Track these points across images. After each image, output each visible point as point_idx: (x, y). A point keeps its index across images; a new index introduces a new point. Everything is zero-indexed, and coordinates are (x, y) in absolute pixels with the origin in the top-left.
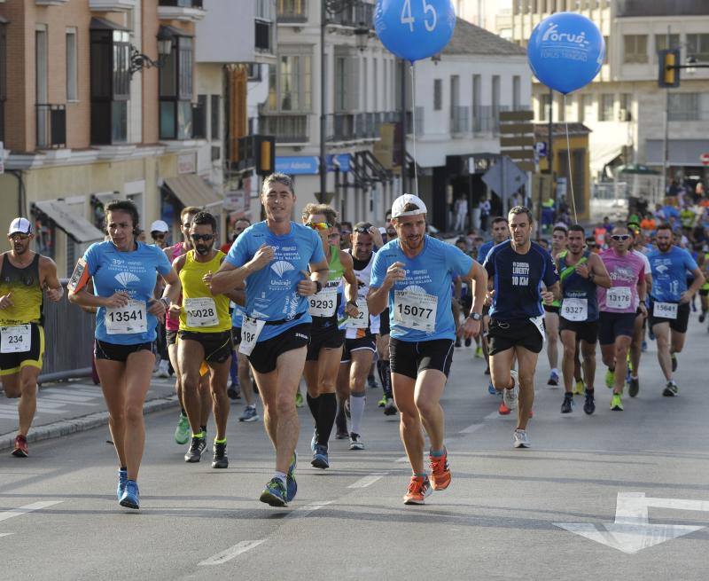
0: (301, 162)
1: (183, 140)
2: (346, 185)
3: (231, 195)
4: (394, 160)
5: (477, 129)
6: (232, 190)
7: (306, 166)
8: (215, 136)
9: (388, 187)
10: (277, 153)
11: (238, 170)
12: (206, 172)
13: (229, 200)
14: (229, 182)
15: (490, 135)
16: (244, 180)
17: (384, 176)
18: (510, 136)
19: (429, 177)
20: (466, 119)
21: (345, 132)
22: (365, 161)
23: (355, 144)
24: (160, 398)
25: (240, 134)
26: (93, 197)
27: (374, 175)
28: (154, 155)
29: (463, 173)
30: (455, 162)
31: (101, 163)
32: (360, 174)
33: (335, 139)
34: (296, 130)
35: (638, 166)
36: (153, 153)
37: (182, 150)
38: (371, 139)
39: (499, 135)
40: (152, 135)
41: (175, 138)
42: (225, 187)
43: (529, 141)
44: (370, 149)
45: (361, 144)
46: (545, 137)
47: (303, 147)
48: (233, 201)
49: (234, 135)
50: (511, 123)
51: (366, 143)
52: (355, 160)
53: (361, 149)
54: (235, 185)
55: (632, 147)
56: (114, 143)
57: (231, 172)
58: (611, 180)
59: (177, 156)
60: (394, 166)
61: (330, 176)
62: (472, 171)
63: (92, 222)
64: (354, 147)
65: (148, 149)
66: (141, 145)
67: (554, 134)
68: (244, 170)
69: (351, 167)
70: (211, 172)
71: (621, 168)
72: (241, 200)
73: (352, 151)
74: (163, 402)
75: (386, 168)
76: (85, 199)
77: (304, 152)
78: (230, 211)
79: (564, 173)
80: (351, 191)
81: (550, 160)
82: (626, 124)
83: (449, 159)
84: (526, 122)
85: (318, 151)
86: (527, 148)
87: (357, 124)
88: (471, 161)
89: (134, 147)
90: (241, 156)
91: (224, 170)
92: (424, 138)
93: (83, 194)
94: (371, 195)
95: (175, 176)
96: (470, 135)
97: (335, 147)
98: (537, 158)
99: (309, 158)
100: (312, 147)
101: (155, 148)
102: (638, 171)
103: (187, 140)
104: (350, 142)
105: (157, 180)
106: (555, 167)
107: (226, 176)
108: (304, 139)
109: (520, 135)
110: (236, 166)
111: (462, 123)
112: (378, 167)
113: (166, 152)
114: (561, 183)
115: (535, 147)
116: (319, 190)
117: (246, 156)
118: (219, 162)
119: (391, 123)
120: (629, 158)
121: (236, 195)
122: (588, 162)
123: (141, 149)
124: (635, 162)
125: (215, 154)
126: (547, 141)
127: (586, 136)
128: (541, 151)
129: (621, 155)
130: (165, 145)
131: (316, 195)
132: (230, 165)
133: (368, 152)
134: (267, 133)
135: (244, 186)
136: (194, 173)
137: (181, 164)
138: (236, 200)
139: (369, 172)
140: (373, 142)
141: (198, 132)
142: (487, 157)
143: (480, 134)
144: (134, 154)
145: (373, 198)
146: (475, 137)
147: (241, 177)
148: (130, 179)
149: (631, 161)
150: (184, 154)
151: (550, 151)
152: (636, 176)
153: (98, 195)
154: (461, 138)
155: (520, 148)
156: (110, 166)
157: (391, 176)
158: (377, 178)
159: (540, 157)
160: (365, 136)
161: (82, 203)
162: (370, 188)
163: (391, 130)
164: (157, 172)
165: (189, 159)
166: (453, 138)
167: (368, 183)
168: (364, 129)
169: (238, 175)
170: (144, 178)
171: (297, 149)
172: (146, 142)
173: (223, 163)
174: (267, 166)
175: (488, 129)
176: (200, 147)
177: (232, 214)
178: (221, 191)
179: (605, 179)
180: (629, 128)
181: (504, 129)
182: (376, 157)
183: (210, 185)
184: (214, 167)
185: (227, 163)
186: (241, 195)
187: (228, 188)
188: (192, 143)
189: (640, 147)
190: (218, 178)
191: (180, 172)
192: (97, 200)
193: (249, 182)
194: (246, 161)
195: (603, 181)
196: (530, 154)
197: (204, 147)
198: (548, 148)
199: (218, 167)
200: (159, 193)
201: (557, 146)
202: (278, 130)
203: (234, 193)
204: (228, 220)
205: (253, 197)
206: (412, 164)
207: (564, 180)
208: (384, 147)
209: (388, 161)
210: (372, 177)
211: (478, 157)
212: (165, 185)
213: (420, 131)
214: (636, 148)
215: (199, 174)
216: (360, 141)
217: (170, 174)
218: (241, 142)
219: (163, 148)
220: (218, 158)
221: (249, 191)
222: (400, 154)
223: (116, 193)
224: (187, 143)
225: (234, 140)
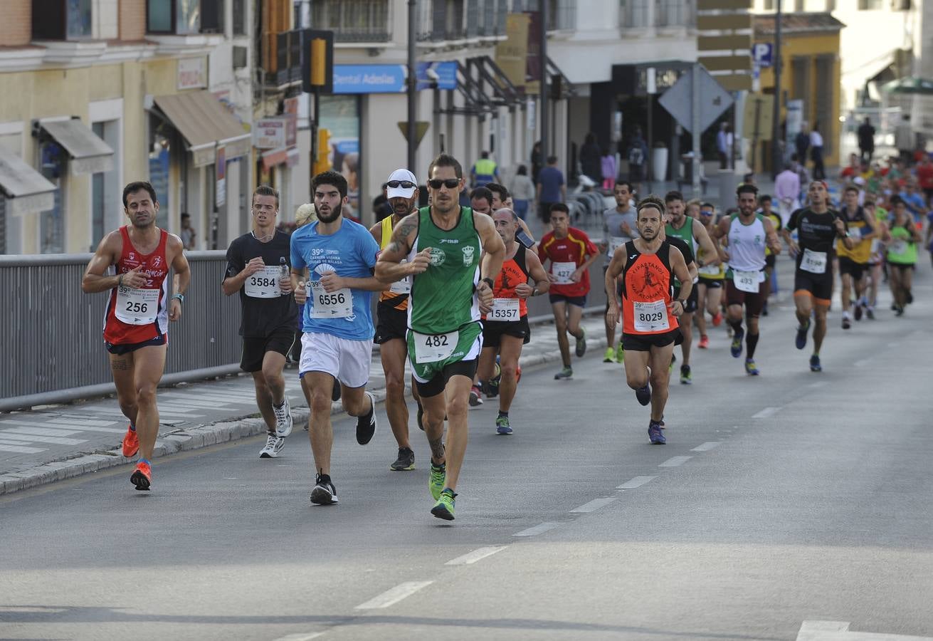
0: (379, 74)
1: (185, 35)
2: (451, 111)
3: (265, 125)
4: (528, 72)
5: (662, 23)
6: (266, 117)
7: (388, 81)
8: (239, 30)
9: (519, 113)
10: (338, 58)
11: (277, 85)
12: (226, 87)
13: (261, 132)
14: (263, 104)
15: (683, 32)
16: (286, 101)
17: (512, 97)
18: (715, 33)
19: (584, 98)
20: (645, 7)
21: (450, 27)
22: (483, 74)
23: (466, 46)
24: (97, 452)
25: (280, 27)
26: (36, 124)
27: (496, 94)
28: (137, 60)
29: (638, 94)
30: (626, 75)
31: (49, 69)
32: (474, 94)
33: (432, 37)
34: (371, 23)
35: (921, 81)
36: (136, 55)
37: (183, 52)
38: (491, 38)
39: (697, 32)
40: (135, 28)
41: (172, 31)
42: (255, 111)
43: (743, 42)
44: (491, 53)
45: (476, 46)
46: (769, 34)
47: (383, 49)
48: (267, 133)
49: (270, 29)
50: (716, 12)
51: (483, 44)
52: (466, 72)
53: (476, 54)
54: (272, 108)
55: (910, 52)
56: (69, 37)
57: (264, 88)
58: (876, 104)
59: (177, 60)
60: (528, 81)
61: (426, 97)
62: (652, 89)
63: (34, 166)
64: (465, 50)
65: (127, 48)
66: (117, 42)
67: (784, 30)
68: (286, 85)
69: (458, 82)
70: (232, 87)
71: (893, 84)
72: (281, 134)
73: (461, 56)
74: (102, 458)
75: (515, 83)
76: (23, 128)
77: (383, 57)
78: (263, 150)
79: (799, 92)
80: (459, 120)
81: (777, 72)
82: (901, 14)
83: (618, 70)
84: (740, 11)
85: (403, 55)
86: (740, 52)
87: (469, 13)
88: (651, 73)
89: (104, 45)
90: (282, 64)
91: (254, 85)
92: (578, 37)
93: (20, 119)
94: (492, 128)
95: (174, 92)
96: (651, 32)
97: (433, 50)
98: (757, 69)
99: (391, 67)
100: (395, 50)
101: (141, 47)
102: (920, 89)
103: (192, 35)
104: (457, 42)
105: (142, 97)
106: (786, 83)
107: (257, 95)
108: (384, 37)
109: (729, 32)
110: (273, 78)
111: (638, 13)
112: (503, 83)
113: (157, 54)
114: (794, 109)
115: (754, 51)
116: (405, 119)
117: (289, 63)
118: (247, 72)
119: (524, 12)
120: (906, 68)
121: (274, 125)
122: (839, 75)
123: (116, 49)
124: (916, 76)
125: (239, 59)
126: (773, 42)
127: (836, 34)
128: (765, 58)
129: (892, 64)
130: (157, 43)
131: (401, 125)
132: (263, 77)
133: (487, 58)
134: (325, 26)
135: (286, 110)
136: (203, 89)
137: (183, 74)
138: (274, 133)
139: (489, 90)
140: (495, 43)
141: (210, 23)
142: (678, 67)
143: (667, 31)
144: (104, 57)
145: (494, 132)
146: (659, 35)
147: (282, 95)
148: (98, 96)
149: (910, 74)
150: (187, 58)
151: (778, 57)
152: (917, 98)
153: (44, 121)
154: (636, 37)
155: (728, 53)
156: (65, 76)
157: (524, 97)
158: (502, 100)
159: (763, 67)
160: (481, 33)
161: (19, 134)
162: (489, 116)
163: (523, 24)
164: (143, 86)
165: (194, 66)
166: (623, 37)
167: (486, 107)
168: (481, 23)
169: (277, 92)
170: (122, 96)
171: (373, 52)
172: (124, 37)
173: (252, 73)
174: (320, 80)
175: (679, 23)
176: (214, 46)
177: (265, 155)
178: (248, 117)
179: (867, 102)
180: (906, 21)
181: (704, 23)
182: (500, 65)
183: (229, 108)
184: (237, 79)
185: (259, 74)
186: (281, 125)
187: (260, 113)
188: (200, 40)
189: (924, 50)
190: (244, 96)
191: (181, 87)
192: (43, 130)
193: (295, 103)
194: (290, 71)
195: (864, 105)
196: (744, 62)
197: (220, 47)
198: (774, 53)
199: (244, 80)
200: (146, 120)
201: (790, 50)
202: (342, 23)
203: (269, 120)
204: (260, 164)
205: (301, 129)
206: (558, 78)
207: (799, 104)
208: (512, 51)
209: (518, 75)
210: (494, 99)
211: (661, 67)
212: (156, 107)
213: (572, 26)
214: (917, 52)
215: (212, 90)
216: (474, 40)
217: (165, 90)
218: (282, 39)
219: (152, 47)
220: (244, 65)
221: (294, 117)
222: (538, 63)
223: (74, 118)
224: (190, 41)
225: (270, 36)
